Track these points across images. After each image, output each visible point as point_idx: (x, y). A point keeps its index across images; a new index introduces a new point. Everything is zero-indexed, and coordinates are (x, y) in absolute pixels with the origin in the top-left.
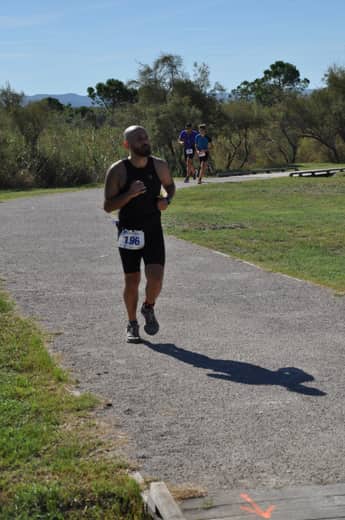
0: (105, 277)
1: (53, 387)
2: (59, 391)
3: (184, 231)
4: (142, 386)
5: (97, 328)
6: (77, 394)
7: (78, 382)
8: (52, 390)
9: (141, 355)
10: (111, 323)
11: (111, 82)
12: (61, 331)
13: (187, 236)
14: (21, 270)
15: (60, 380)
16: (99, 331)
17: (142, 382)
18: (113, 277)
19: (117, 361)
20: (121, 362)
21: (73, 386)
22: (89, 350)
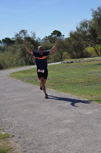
0: (9, 97)
3: (32, 81)
4: (23, 129)
5: (8, 112)
6: (3, 133)
7: (3, 129)
9: (22, 120)
10: (12, 111)
11: (6, 38)
13: (33, 83)
16: (9, 113)
18: (12, 96)
19: (15, 122)
20: (16, 122)
21: (2, 131)
22: (6, 119)
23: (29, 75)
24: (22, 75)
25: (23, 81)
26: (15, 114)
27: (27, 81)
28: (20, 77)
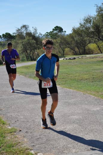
1: (2, 126)
2: (4, 127)
4: (29, 124)
5: (13, 107)
6: (10, 128)
7: (9, 124)
8: (2, 127)
9: (28, 115)
10: (17, 106)
12: (2, 109)
15: (4, 124)
16: (14, 108)
17: (29, 123)
20: (22, 117)
21: (8, 125)
22: (11, 114)
23: (31, 70)
24: (24, 70)
25: (25, 76)
26: (20, 110)
27: (30, 77)
28: (22, 73)
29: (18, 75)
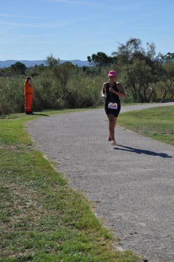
0: (116, 163)
1: (104, 242)
2: (108, 247)
3: (155, 135)
5: (121, 198)
6: (120, 249)
7: (119, 240)
8: (103, 245)
9: (154, 220)
10: (129, 195)
11: (99, 54)
12: (100, 200)
13: (157, 137)
14: (67, 157)
15: (107, 237)
16: (123, 200)
17: (162, 242)
18: (122, 163)
19: (140, 223)
20: (143, 224)
21: (117, 243)
22: (120, 214)
23: (145, 121)
24: (132, 120)
25: (137, 132)
26: (136, 205)
27: (146, 134)
28: (130, 125)
29: (124, 128)
